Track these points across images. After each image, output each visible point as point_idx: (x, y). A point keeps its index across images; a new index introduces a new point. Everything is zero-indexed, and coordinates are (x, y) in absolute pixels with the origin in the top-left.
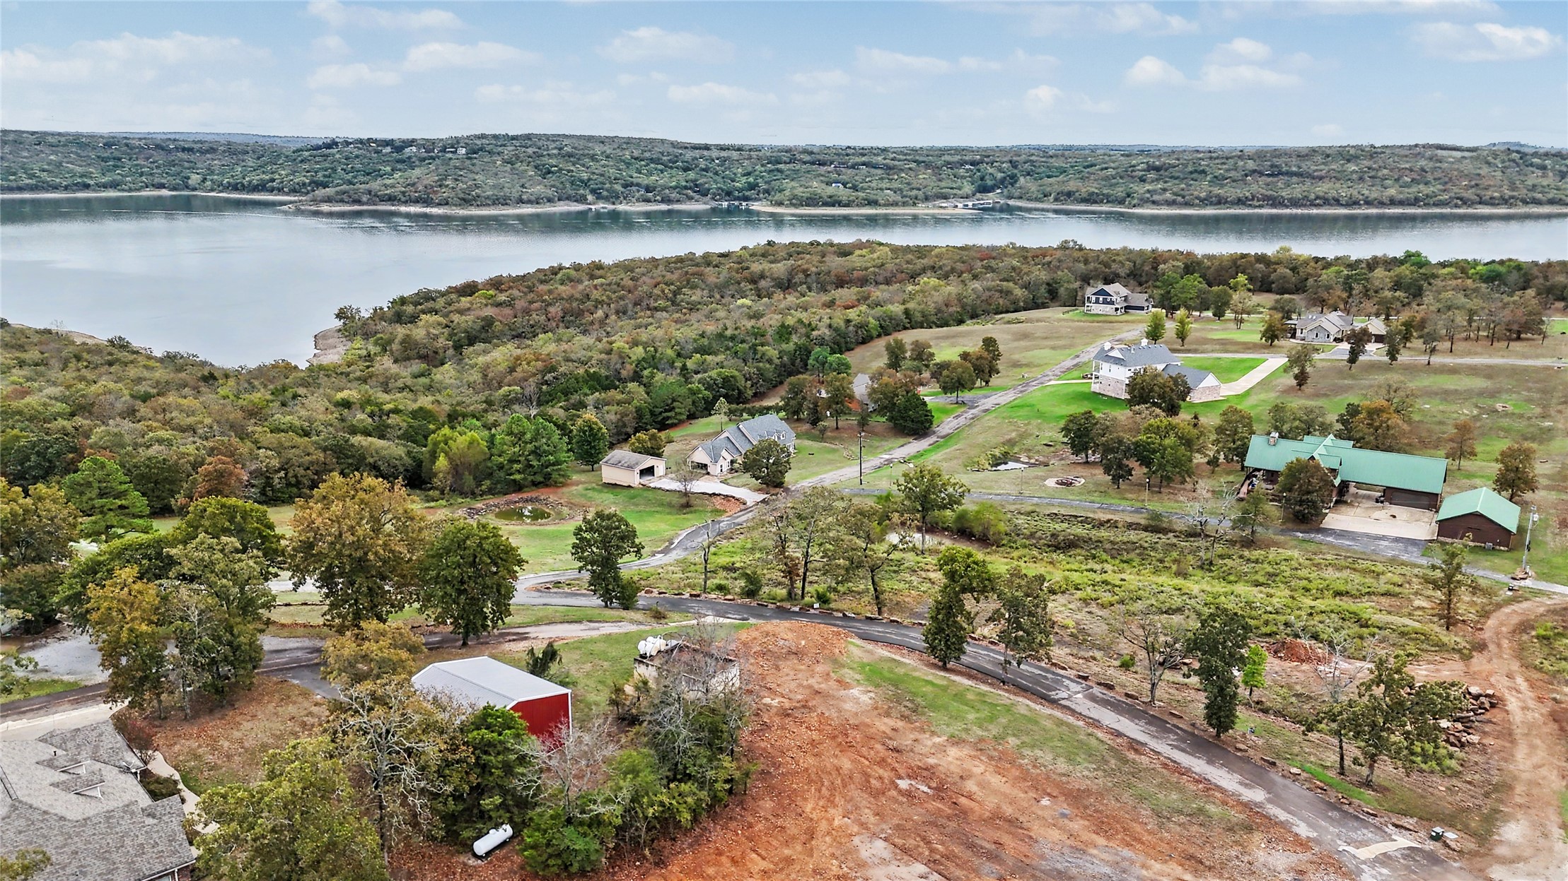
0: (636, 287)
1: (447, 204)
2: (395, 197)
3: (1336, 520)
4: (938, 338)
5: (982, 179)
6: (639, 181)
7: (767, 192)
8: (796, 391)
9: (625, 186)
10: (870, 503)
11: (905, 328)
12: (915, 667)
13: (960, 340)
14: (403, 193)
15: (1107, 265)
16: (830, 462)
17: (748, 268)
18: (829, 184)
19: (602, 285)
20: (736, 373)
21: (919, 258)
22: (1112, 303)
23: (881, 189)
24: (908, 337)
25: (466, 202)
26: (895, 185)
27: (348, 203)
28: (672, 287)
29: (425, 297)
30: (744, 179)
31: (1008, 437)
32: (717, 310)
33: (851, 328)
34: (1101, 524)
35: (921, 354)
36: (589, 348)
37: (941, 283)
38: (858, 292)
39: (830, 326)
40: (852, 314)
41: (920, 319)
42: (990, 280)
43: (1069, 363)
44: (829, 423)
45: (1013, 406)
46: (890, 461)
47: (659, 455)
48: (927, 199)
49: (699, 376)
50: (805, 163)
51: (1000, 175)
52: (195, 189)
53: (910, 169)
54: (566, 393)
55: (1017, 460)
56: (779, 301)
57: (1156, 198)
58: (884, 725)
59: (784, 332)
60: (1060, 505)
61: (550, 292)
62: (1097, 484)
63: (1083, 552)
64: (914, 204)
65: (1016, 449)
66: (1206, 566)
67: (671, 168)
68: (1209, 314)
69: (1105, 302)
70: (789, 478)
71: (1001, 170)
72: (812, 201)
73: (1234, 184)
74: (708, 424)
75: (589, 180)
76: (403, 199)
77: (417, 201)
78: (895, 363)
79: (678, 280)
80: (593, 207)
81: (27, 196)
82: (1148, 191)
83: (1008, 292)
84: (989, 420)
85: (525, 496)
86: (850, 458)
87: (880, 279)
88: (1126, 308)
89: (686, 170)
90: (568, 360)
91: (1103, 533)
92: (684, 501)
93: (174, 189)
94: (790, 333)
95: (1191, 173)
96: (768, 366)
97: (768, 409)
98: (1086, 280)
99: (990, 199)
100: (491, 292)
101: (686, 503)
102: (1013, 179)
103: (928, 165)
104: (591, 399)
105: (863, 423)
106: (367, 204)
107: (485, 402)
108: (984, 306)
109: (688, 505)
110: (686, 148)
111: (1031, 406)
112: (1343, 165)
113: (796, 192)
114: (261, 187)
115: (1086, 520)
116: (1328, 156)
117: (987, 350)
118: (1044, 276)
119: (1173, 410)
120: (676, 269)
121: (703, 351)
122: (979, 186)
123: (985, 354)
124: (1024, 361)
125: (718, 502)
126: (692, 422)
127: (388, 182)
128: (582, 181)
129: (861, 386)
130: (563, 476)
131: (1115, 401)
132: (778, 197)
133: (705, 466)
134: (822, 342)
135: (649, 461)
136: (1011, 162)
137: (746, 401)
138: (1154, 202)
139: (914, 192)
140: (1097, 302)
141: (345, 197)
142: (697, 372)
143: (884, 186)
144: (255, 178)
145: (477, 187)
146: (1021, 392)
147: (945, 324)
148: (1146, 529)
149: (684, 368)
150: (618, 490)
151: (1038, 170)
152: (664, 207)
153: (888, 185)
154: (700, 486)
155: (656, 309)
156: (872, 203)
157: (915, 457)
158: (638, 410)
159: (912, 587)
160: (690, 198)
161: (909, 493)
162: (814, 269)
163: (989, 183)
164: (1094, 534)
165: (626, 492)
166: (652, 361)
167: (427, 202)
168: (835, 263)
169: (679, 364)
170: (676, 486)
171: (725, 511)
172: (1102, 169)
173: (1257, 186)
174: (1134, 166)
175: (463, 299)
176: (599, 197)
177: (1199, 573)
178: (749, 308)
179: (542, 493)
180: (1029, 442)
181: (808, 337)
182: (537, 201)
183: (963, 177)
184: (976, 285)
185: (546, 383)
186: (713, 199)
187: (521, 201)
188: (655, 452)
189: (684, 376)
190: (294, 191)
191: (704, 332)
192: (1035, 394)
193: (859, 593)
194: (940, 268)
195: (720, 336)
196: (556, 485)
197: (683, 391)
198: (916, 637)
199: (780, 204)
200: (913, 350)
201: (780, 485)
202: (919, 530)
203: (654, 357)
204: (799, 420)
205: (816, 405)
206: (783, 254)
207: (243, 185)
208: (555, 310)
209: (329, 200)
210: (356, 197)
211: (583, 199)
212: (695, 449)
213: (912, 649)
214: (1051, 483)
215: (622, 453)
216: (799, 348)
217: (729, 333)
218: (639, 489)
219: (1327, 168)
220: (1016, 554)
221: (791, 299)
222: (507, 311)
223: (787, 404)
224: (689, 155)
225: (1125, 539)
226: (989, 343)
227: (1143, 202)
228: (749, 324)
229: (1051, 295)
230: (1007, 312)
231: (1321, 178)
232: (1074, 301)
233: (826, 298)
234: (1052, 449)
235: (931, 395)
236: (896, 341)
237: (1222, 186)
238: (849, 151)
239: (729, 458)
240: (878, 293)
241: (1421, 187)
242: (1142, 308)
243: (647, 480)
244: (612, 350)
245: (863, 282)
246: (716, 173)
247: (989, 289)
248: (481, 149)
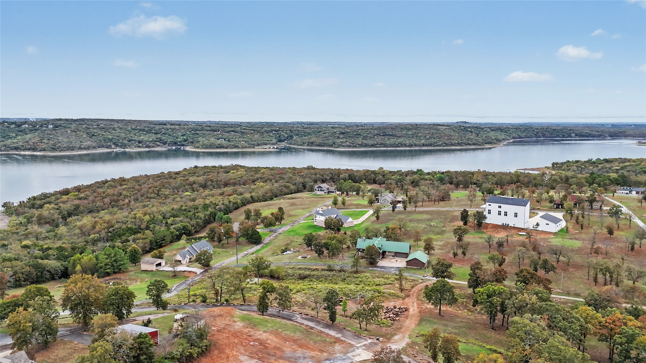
0: (141, 189)
1: (45, 150)
2: (18, 148)
3: (382, 263)
4: (263, 206)
5: (279, 137)
6: (135, 138)
7: (192, 142)
8: (212, 231)
9: (129, 141)
10: (241, 269)
11: (251, 203)
12: (256, 316)
13: (271, 207)
14: (23, 146)
15: (323, 176)
16: (226, 256)
17: (188, 180)
18: (218, 139)
19: (126, 188)
20: (188, 224)
21: (256, 174)
22: (323, 191)
23: (240, 141)
24: (252, 207)
25: (54, 149)
26: (246, 140)
28: (157, 188)
29: (45, 196)
30: (182, 137)
31: (287, 242)
32: (177, 197)
33: (231, 204)
34: (314, 270)
35: (258, 214)
36: (127, 217)
37: (264, 184)
38: (233, 189)
39: (223, 204)
40: (231, 198)
41: (256, 199)
42: (282, 183)
43: (308, 214)
44: (224, 241)
45: (289, 231)
46: (247, 254)
47: (162, 258)
48: (258, 145)
49: (173, 226)
50: (208, 131)
51: (286, 135)
53: (251, 133)
54: (120, 236)
55: (290, 250)
56: (202, 193)
57: (343, 144)
58: (246, 330)
59: (206, 207)
60: (302, 265)
61: (104, 193)
62: (314, 257)
63: (309, 279)
64: (253, 147)
65: (290, 247)
66: (344, 280)
67: (150, 133)
68: (355, 193)
69: (321, 190)
70: (211, 263)
71: (286, 133)
72: (211, 146)
73: (370, 139)
74: (179, 245)
75: (112, 139)
76: (23, 149)
77: (29, 150)
78: (248, 217)
79: (159, 185)
80: (114, 150)
82: (341, 142)
83: (288, 187)
84: (281, 237)
85: (111, 277)
86: (233, 254)
87: (241, 182)
88: (328, 192)
89: (156, 134)
90: (117, 222)
91: (315, 273)
92: (173, 274)
94: (208, 207)
95: (356, 135)
96: (200, 220)
97: (202, 237)
98: (315, 182)
99: (283, 145)
100: (76, 193)
101: (175, 275)
102: (291, 137)
103: (258, 132)
104: (131, 238)
105: (237, 241)
106: (4, 151)
107: (85, 242)
108: (280, 193)
110: (156, 124)
111: (295, 231)
112: (406, 132)
113: (204, 142)
115: (310, 269)
116: (402, 129)
117: (280, 212)
118: (301, 180)
119: (339, 230)
120: (158, 180)
121: (174, 216)
122: (279, 140)
123: (279, 213)
124: (293, 214)
125: (186, 273)
126: (172, 244)
127: (15, 141)
128: (109, 139)
129: (236, 227)
130: (126, 269)
131: (321, 228)
132: (197, 145)
133: (180, 261)
134: (220, 210)
135: (159, 261)
136: (290, 130)
137: (192, 235)
138: (343, 146)
139: (253, 142)
140: (318, 190)
142: (172, 225)
143: (241, 140)
145: (59, 142)
146: (292, 226)
147: (266, 200)
148: (327, 270)
149: (167, 223)
150: (148, 272)
151: (301, 134)
152: (147, 149)
153: (243, 140)
154: (180, 268)
155: (150, 198)
156: (236, 147)
157: (255, 252)
158: (151, 241)
159: (254, 295)
160: (159, 146)
161: (253, 265)
162: (215, 179)
163: (282, 139)
164: (313, 273)
165: (151, 273)
166: (153, 221)
167: (34, 150)
168: (223, 177)
169: (164, 222)
170: (171, 269)
171: (189, 277)
172: (324, 133)
173: (379, 140)
174: (335, 132)
175: (64, 197)
176: (117, 145)
177: (341, 282)
178: (190, 196)
179: (118, 276)
180: (293, 244)
181: (215, 208)
182: (88, 148)
183: (272, 136)
184: (276, 185)
185: (110, 232)
186: (169, 146)
187: (80, 148)
188: (160, 257)
189: (167, 226)
191: (173, 208)
192: (296, 226)
193: (238, 299)
194: (264, 178)
195: (180, 209)
196: (124, 272)
197: (168, 233)
198: (255, 308)
199: (198, 148)
200: (254, 212)
201: (208, 266)
202: (256, 277)
203: (153, 219)
204: (213, 241)
205: (220, 235)
206: (201, 173)
208: (107, 200)
211: (109, 147)
212: (175, 255)
213: (254, 312)
214: (300, 258)
215: (148, 258)
216: (211, 213)
217: (183, 208)
218: (155, 271)
219: (401, 133)
220: (288, 282)
221: (207, 192)
222: (86, 201)
223: (209, 235)
224: (157, 127)
225: (321, 274)
226: (280, 209)
227: (339, 146)
228: (192, 204)
229: (304, 188)
230: (288, 194)
231: (400, 137)
232: (312, 190)
233: (219, 191)
234: (301, 246)
235: (260, 229)
236: (248, 209)
237: (366, 140)
238: (226, 126)
239: (189, 257)
240: (240, 189)
241: (432, 140)
242: (333, 192)
243: (158, 268)
244: (136, 217)
245: (234, 184)
246: (170, 135)
247: (282, 186)
248: (60, 126)
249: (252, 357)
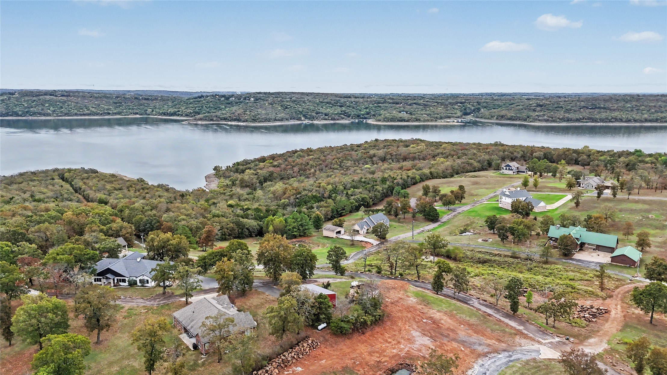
0: (326, 160)
1: (247, 121)
2: (227, 118)
3: (579, 256)
4: (442, 183)
5: (465, 109)
6: (322, 111)
7: (374, 115)
8: (390, 204)
9: (317, 113)
10: (416, 246)
11: (430, 179)
12: (430, 294)
13: (451, 184)
14: (230, 117)
15: (512, 153)
16: (402, 231)
17: (369, 152)
18: (400, 112)
19: (312, 158)
20: (366, 196)
21: (436, 149)
22: (512, 170)
23: (422, 114)
24: (431, 183)
25: (254, 120)
26: (428, 112)
27: (208, 120)
28: (340, 160)
29: (246, 162)
30: (365, 110)
31: (467, 223)
32: (357, 169)
33: (409, 179)
34: (496, 255)
35: (436, 191)
36: (312, 185)
37: (445, 160)
38: (412, 163)
39: (401, 178)
40: (410, 173)
41: (436, 175)
42: (464, 159)
43: (492, 195)
44: (401, 216)
45: (469, 212)
46: (423, 231)
47: (342, 227)
48: (441, 118)
49: (353, 197)
50: (390, 103)
51: (473, 108)
52: (149, 115)
53: (434, 106)
54: (306, 203)
55: (469, 232)
56: (381, 166)
57: (540, 118)
58: (420, 307)
59: (384, 180)
60: (482, 248)
61: (294, 162)
62: (497, 241)
63: (489, 264)
64: (436, 121)
65: (469, 228)
66: (530, 270)
67: (335, 106)
68: (550, 174)
69: (509, 169)
70: (387, 236)
71: (473, 106)
72: (392, 120)
73: (575, 113)
74: (357, 215)
75: (303, 111)
76: (230, 119)
77: (235, 120)
78: (426, 193)
79: (342, 157)
80: (304, 122)
81: (87, 117)
82: (537, 115)
83: (471, 164)
84: (460, 217)
85: (297, 240)
86: (409, 230)
87: (421, 157)
88: (518, 172)
89: (341, 106)
90: (304, 190)
91: (497, 258)
92: (351, 243)
93: (141, 115)
94: (386, 181)
95: (556, 107)
96: (378, 194)
97: (379, 210)
98: (503, 159)
99: (469, 118)
100: (271, 161)
101: (353, 244)
102: (479, 109)
103: (442, 104)
104: (315, 205)
105: (414, 217)
106: (215, 121)
107: (277, 205)
108: (462, 170)
109: (353, 245)
110: (341, 97)
111: (476, 212)
112: (624, 104)
113: (386, 116)
114: (174, 114)
115: (491, 254)
116: (617, 100)
117: (461, 190)
118: (487, 157)
119: (528, 215)
120: (341, 152)
121: (355, 187)
122: (464, 113)
123: (460, 192)
124: (475, 194)
125: (363, 243)
126: (351, 214)
127: (224, 112)
128: (300, 112)
129: (413, 202)
130: (310, 233)
131: (506, 210)
132: (379, 118)
133: (358, 231)
134: (398, 184)
135: (339, 229)
136: (477, 102)
137: (370, 207)
138: (539, 120)
139: (436, 115)
140: (506, 169)
141: (207, 118)
142: (352, 195)
143: (423, 113)
144: (172, 110)
145: (258, 114)
146: (473, 206)
147: (445, 177)
148: (511, 257)
149: (347, 193)
150: (329, 239)
151: (489, 106)
152: (332, 122)
153: (425, 113)
154: (358, 238)
155: (333, 168)
156: (417, 120)
157: (432, 230)
158: (332, 209)
159: (429, 273)
160: (343, 118)
161: (429, 243)
162: (395, 153)
163: (468, 111)
164: (493, 258)
165: (331, 239)
166: (335, 190)
167: (239, 120)
168: (403, 150)
169: (345, 192)
170: (349, 238)
171: (366, 247)
172: (517, 106)
173: (585, 113)
174: (531, 104)
175: (261, 163)
176: (306, 118)
177: (527, 272)
178: (369, 168)
179: (303, 239)
180: (474, 225)
181: (393, 182)
182: (282, 120)
183: (457, 109)
184: (459, 161)
185: (297, 198)
186: (352, 118)
187: (275, 120)
188: (340, 226)
189: (347, 197)
190: (187, 115)
191: (354, 180)
192: (478, 207)
193: (412, 274)
194: (445, 153)
195: (360, 181)
196: (308, 236)
197: (348, 203)
198: (430, 286)
199: (379, 121)
200: (432, 189)
201: (384, 238)
202: (432, 255)
203: (335, 189)
204: (390, 215)
205: (396, 210)
206: (382, 146)
207: (167, 113)
208: (296, 169)
209: (201, 119)
210: (211, 118)
211: (299, 119)
212: (354, 225)
213: (428, 289)
214: (480, 240)
215: (329, 225)
216: (389, 187)
217: (363, 180)
218: (335, 238)
219: (617, 106)
220: (466, 264)
221: (386, 165)
222: (278, 169)
223: (386, 209)
224: (342, 100)
225: (503, 260)
226: (461, 187)
227: (535, 120)
228: (371, 176)
229: (488, 166)
230: (471, 172)
231: (614, 110)
232: (498, 168)
233: (399, 165)
234: (482, 228)
235: (438, 206)
236: (426, 185)
237: (570, 113)
238: (409, 98)
239: (366, 228)
240: (420, 164)
241: (659, 114)
242: (524, 172)
243: (338, 235)
244: (320, 186)
245: (414, 159)
246: (353, 108)
247: (464, 163)
248: (260, 99)
249: (424, 334)
